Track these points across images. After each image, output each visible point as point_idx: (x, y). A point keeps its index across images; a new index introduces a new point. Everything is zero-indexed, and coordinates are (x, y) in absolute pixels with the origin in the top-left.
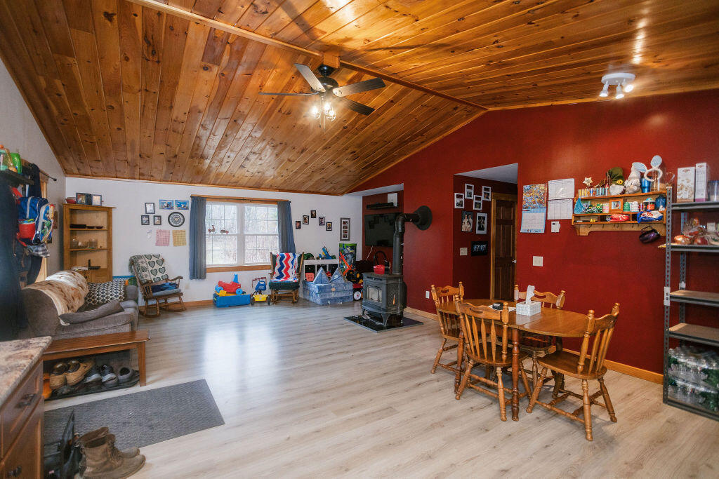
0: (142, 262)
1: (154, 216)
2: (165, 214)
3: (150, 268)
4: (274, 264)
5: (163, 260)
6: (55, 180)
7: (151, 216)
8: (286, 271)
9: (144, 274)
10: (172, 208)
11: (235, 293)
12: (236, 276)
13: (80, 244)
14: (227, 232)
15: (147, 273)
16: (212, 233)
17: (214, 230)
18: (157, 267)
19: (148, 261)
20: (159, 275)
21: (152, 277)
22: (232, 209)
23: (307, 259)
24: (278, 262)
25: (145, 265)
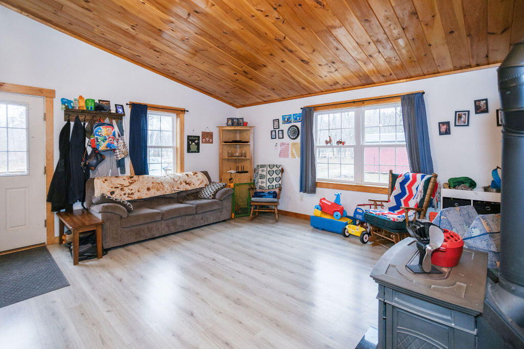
0: (263, 171)
1: (279, 131)
2: (285, 127)
3: (269, 176)
4: (393, 188)
5: (282, 171)
6: (188, 111)
7: (277, 130)
8: (406, 202)
9: (260, 180)
10: (290, 122)
11: (332, 215)
12: (338, 196)
13: (237, 154)
14: (343, 143)
15: (264, 180)
16: (329, 144)
17: (330, 141)
18: (275, 176)
19: (269, 169)
20: (274, 183)
21: (268, 184)
22: (350, 114)
23: (454, 187)
24: (397, 185)
25: (264, 173)
